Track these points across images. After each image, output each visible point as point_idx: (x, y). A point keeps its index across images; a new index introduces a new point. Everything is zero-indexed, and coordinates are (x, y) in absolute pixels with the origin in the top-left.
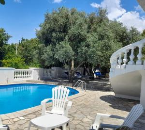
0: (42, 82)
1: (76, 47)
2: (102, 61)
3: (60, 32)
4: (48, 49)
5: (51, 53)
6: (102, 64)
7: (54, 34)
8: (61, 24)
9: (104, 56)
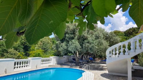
0: (59, 66)
1: (81, 43)
2: (98, 52)
3: (71, 34)
4: (64, 44)
5: (65, 47)
6: (98, 54)
7: (67, 35)
8: (72, 29)
9: (99, 49)
